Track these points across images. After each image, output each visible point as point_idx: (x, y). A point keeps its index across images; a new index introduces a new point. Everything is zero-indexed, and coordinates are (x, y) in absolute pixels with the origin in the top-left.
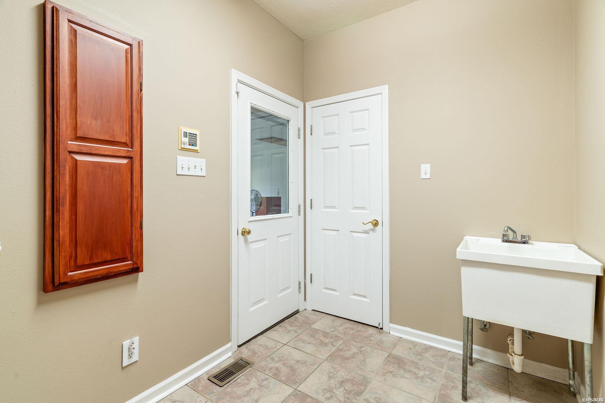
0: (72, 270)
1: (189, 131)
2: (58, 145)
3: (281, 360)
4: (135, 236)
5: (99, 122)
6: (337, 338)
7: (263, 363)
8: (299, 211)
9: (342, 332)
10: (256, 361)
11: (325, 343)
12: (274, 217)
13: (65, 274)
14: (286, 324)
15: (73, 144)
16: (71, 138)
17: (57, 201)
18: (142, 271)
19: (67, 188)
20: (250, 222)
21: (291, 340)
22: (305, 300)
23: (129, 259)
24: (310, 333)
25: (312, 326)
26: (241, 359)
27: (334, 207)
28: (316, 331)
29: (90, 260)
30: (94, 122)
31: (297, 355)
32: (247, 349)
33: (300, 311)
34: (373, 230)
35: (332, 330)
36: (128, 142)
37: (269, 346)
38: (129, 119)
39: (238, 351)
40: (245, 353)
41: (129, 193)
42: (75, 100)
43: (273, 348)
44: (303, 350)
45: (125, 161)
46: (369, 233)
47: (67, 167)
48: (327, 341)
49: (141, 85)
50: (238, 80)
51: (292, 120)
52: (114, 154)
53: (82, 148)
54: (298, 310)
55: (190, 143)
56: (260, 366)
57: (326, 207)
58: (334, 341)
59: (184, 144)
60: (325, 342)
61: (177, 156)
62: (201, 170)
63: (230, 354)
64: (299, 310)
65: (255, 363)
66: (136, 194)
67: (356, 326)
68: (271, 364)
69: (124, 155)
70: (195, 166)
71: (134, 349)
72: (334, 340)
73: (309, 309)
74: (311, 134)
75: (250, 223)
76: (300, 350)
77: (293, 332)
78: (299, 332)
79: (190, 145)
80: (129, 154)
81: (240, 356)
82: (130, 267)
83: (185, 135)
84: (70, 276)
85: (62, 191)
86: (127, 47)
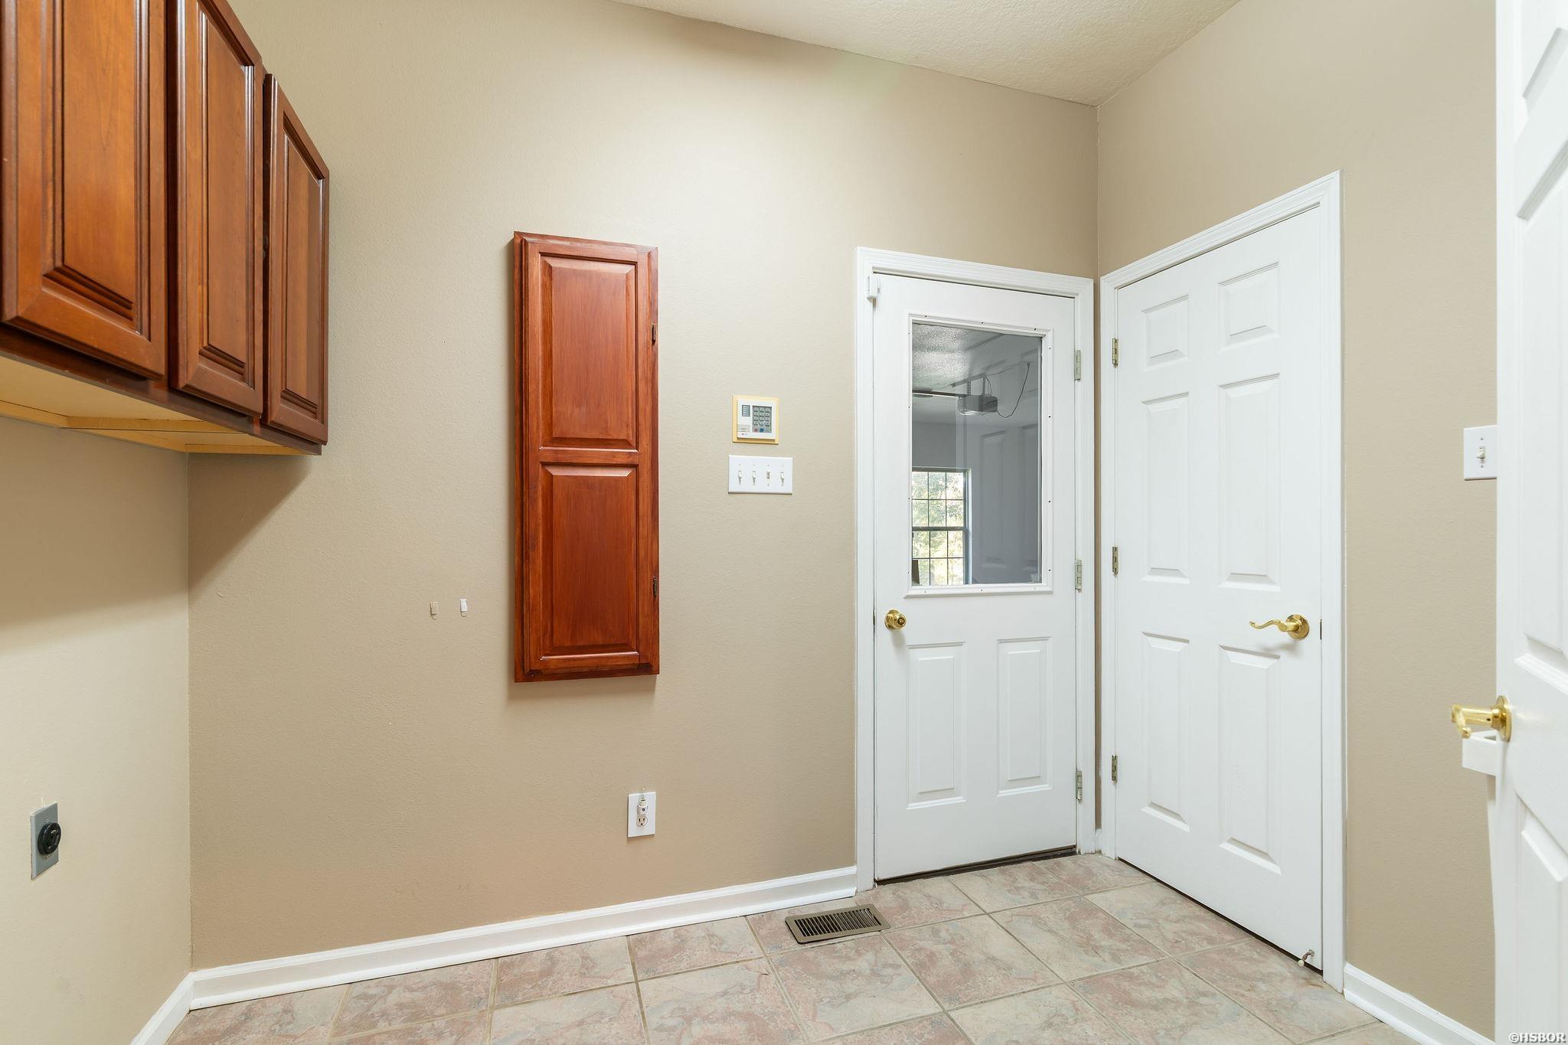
0: (548, 652)
1: (753, 401)
2: (527, 453)
3: (952, 942)
4: (643, 607)
5: (584, 409)
6: (1145, 946)
7: (908, 933)
8: (1078, 580)
9: (1170, 936)
10: (896, 923)
11: (1096, 947)
12: (985, 591)
13: (537, 658)
14: (1020, 871)
15: (545, 451)
16: (544, 442)
17: (526, 542)
18: (657, 672)
19: (540, 521)
20: (908, 597)
21: (1008, 907)
22: (1098, 824)
23: (634, 647)
24: (1069, 910)
25: (1090, 897)
26: (868, 909)
27: (1175, 572)
28: (1092, 911)
29: (571, 640)
30: (576, 411)
31: (1000, 945)
32: (894, 894)
33: (1079, 852)
34: (1290, 648)
35: (1144, 922)
36: (632, 440)
37: (945, 905)
38: (632, 397)
39: (874, 891)
40: (886, 900)
41: (633, 530)
42: (550, 380)
43: (951, 910)
44: (1023, 939)
45: (625, 473)
46: (1278, 657)
47: (540, 488)
48: (1106, 942)
49: (653, 331)
50: (873, 268)
51: (1049, 335)
52: (607, 462)
53: (559, 456)
54: (1075, 846)
55: (756, 427)
56: (899, 935)
57: (1155, 571)
58: (1127, 950)
59: (744, 430)
60: (1098, 944)
61: (730, 456)
62: (783, 481)
63: (851, 891)
64: (1078, 848)
65: (892, 928)
66: (644, 531)
67: (1228, 937)
68: (925, 942)
69: (624, 461)
70: (768, 474)
71: (644, 810)
72: (1129, 948)
73: (1110, 853)
74: (1116, 364)
75: (912, 601)
76: (1015, 938)
77: (1026, 894)
78: (1042, 897)
79: (756, 430)
80: (631, 459)
81: (871, 901)
82: (634, 662)
83: (746, 410)
84: (544, 660)
85: (532, 526)
86: (630, 268)
